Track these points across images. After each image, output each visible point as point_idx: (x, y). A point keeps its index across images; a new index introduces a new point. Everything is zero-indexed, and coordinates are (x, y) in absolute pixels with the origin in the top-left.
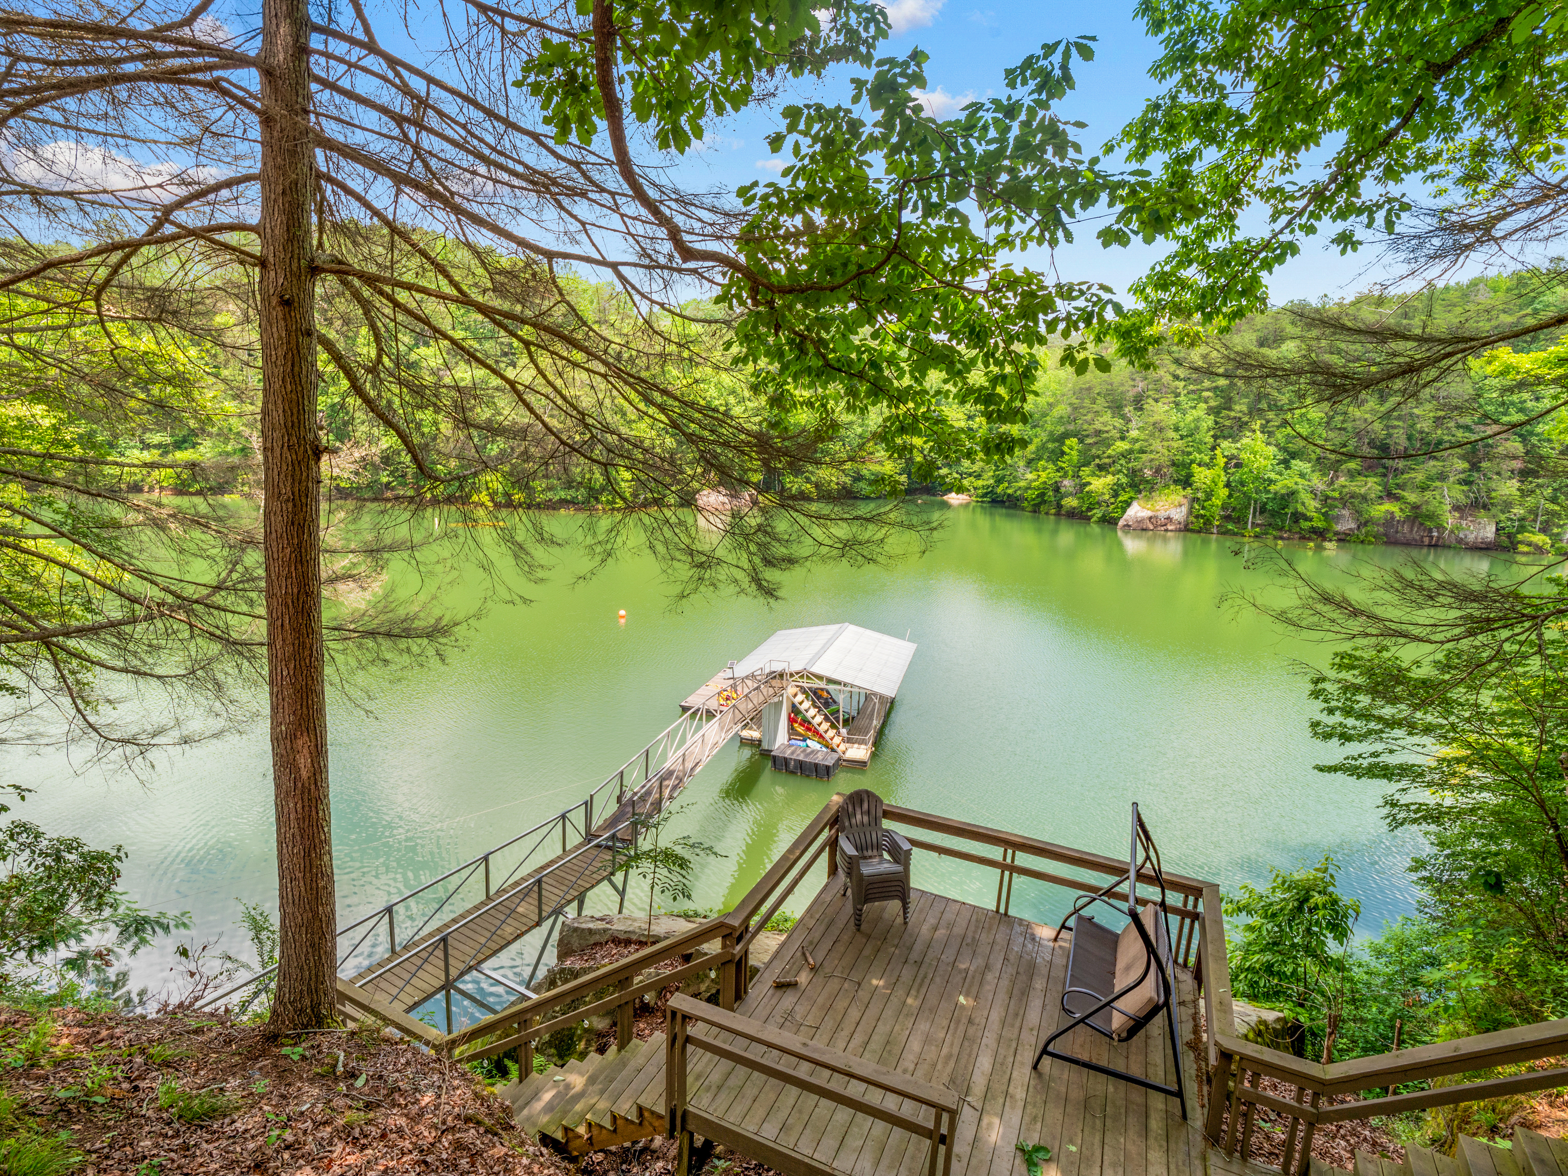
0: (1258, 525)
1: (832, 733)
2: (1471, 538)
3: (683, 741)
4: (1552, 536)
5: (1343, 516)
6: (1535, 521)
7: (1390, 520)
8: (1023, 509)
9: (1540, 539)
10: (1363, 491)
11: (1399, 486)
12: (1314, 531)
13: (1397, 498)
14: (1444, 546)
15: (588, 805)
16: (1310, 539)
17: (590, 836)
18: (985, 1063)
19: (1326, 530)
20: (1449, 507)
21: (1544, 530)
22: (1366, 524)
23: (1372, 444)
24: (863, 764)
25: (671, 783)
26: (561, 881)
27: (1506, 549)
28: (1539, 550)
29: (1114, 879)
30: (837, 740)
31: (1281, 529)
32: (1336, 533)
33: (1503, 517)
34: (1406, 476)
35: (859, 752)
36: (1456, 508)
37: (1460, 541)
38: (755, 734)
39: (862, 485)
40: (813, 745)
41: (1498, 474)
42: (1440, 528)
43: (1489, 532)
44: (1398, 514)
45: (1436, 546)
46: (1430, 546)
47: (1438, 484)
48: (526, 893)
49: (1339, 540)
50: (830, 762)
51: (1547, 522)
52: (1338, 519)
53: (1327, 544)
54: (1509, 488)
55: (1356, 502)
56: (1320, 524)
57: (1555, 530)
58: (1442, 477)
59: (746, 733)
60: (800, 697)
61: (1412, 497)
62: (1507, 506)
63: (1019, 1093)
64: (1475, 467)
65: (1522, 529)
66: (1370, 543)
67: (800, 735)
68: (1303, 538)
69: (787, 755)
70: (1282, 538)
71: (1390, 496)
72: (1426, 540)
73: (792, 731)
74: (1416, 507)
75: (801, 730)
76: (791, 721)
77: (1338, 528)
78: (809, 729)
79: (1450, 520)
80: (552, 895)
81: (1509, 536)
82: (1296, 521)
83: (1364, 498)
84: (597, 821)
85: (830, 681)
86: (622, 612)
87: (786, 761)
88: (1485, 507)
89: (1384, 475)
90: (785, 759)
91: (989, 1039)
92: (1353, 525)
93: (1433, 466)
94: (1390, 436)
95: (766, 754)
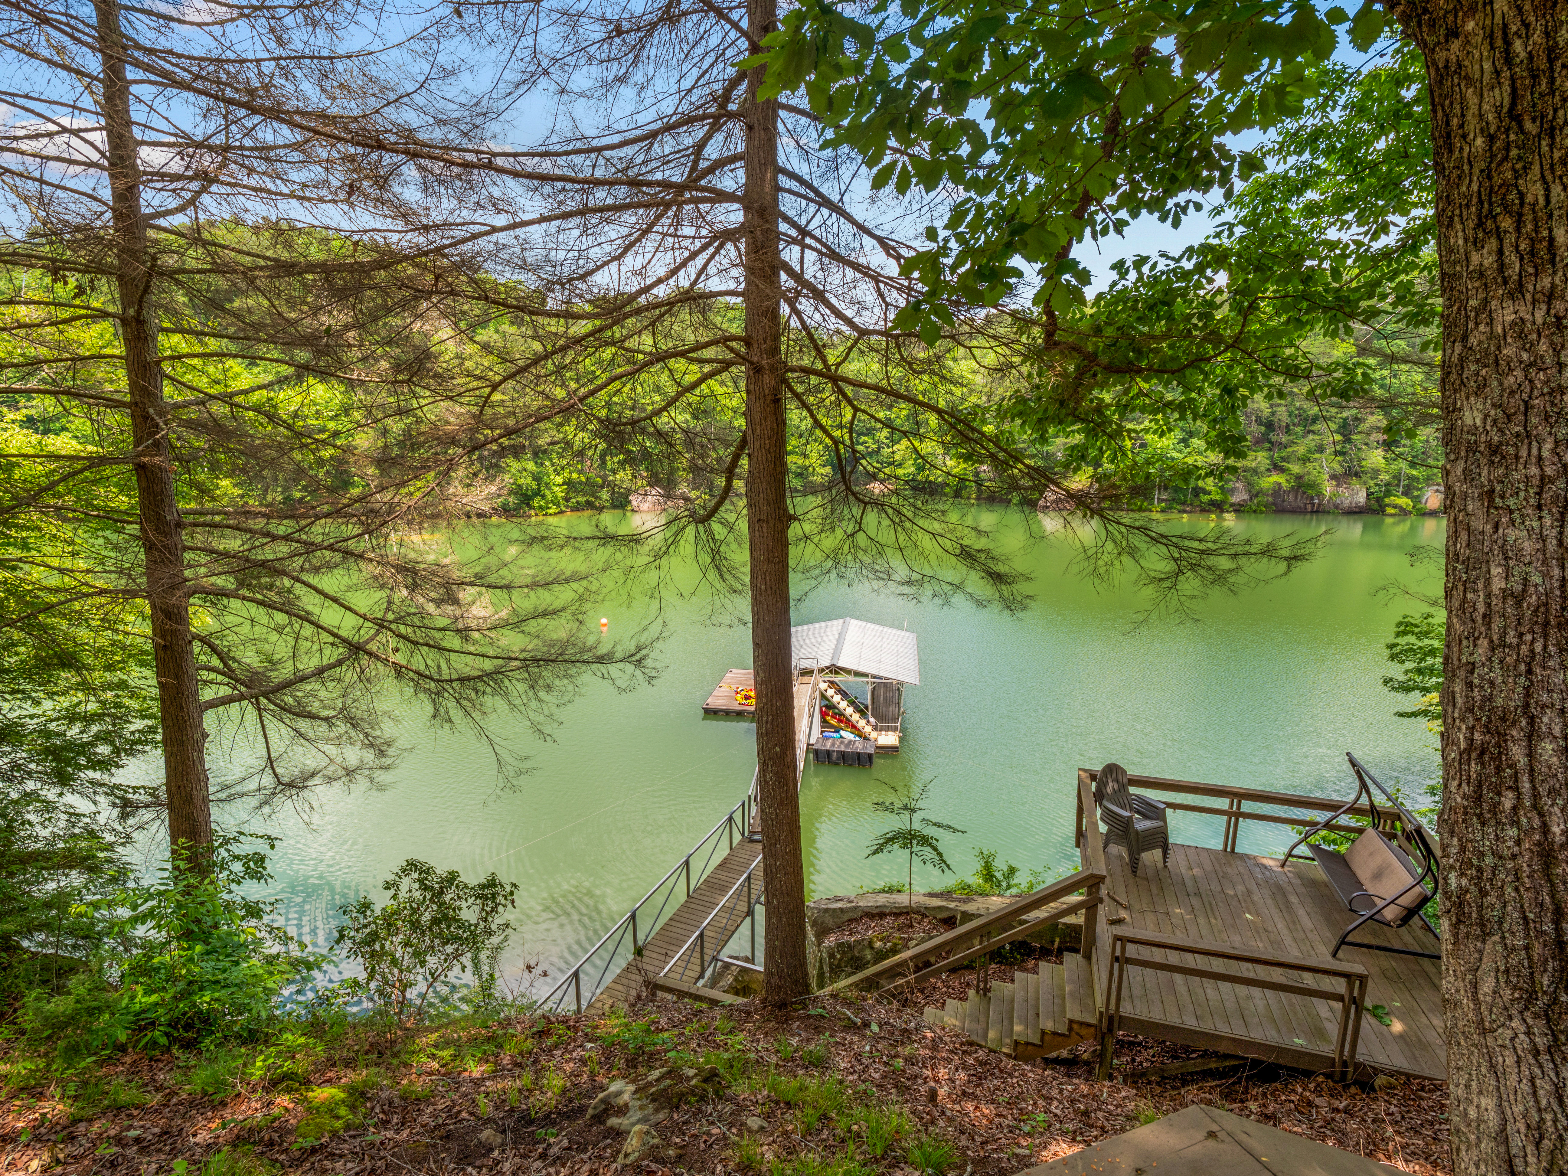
0: (1163, 501)
1: (863, 722)
2: (1347, 503)
4: (1413, 498)
5: (1237, 489)
6: (1398, 485)
7: (1277, 490)
8: (946, 495)
9: (1403, 501)
10: (1254, 465)
11: (1283, 459)
12: (1213, 503)
13: (1282, 470)
14: (1324, 512)
16: (1209, 511)
19: (1224, 502)
20: (1327, 476)
21: (1406, 494)
22: (1257, 495)
23: (1259, 421)
24: (894, 749)
27: (1375, 512)
28: (1403, 512)
29: (1329, 815)
30: (870, 729)
31: (1184, 503)
32: (1232, 505)
33: (1372, 483)
34: (1290, 450)
35: (889, 739)
36: (1333, 477)
37: (1337, 507)
41: (1367, 444)
42: (1320, 495)
43: (1361, 497)
44: (1285, 485)
45: (1317, 512)
46: (1312, 512)
47: (1317, 456)
49: (1236, 511)
50: (869, 750)
51: (1408, 486)
52: (1232, 491)
53: (1226, 516)
54: (1376, 458)
55: (1248, 475)
56: (1217, 497)
57: (1416, 493)
58: (1320, 449)
60: (831, 692)
61: (1296, 469)
62: (1376, 472)
64: (1347, 440)
65: (1388, 493)
66: (1262, 512)
67: (832, 726)
68: (1203, 511)
69: (828, 747)
70: (1185, 512)
71: (1276, 468)
72: (1309, 507)
73: (825, 724)
74: (1299, 477)
75: (833, 722)
76: (823, 715)
77: (1233, 500)
78: (840, 721)
79: (1328, 488)
81: (1378, 500)
82: (1197, 495)
83: (1255, 472)
85: (857, 674)
86: (604, 621)
87: (829, 753)
88: (1357, 475)
89: (1270, 450)
90: (828, 752)
92: (1246, 497)
93: (1311, 441)
94: (1273, 414)
95: (809, 746)
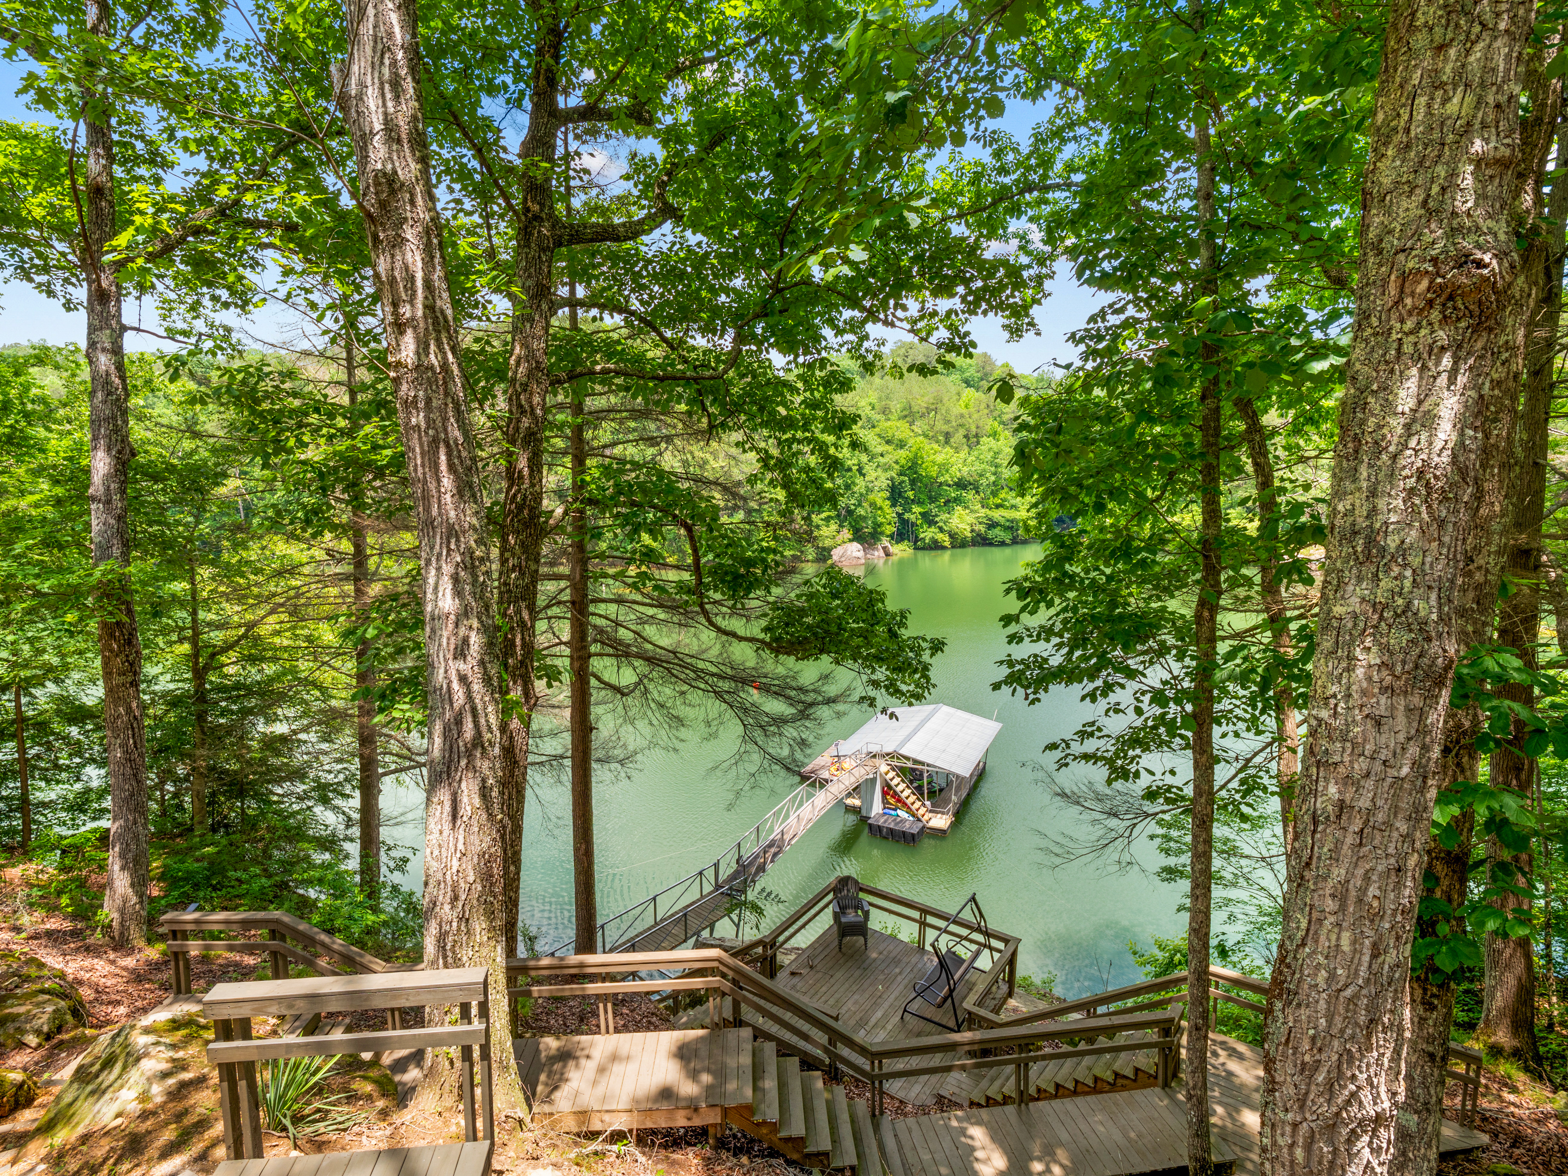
1: (918, 804)
3: (787, 816)
15: (716, 866)
17: (718, 887)
18: (879, 1014)
25: (773, 850)
26: (699, 915)
30: (922, 810)
35: (941, 821)
38: (857, 802)
39: (997, 531)
40: (902, 814)
48: (678, 921)
50: (915, 830)
59: (849, 801)
60: (892, 774)
63: (889, 1027)
67: (892, 805)
69: (881, 822)
73: (885, 802)
75: (892, 801)
76: (885, 794)
78: (899, 801)
80: (694, 924)
84: (722, 878)
85: (916, 762)
87: (880, 828)
90: (880, 826)
91: (886, 1005)
95: (864, 819)
